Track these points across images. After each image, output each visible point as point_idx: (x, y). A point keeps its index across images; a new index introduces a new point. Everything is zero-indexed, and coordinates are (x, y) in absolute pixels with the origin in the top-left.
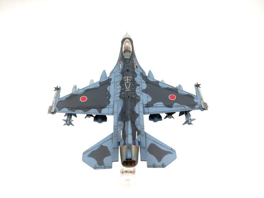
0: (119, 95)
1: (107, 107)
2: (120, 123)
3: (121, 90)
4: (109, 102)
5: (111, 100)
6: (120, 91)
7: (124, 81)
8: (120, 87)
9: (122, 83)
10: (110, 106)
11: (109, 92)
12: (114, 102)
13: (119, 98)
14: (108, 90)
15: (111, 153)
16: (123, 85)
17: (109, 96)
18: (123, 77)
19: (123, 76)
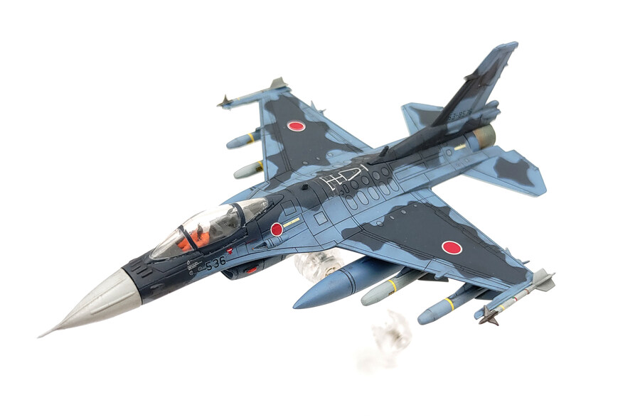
0: (383, 187)
1: (424, 202)
2: (442, 160)
3: (368, 186)
4: (411, 203)
5: (403, 201)
6: (371, 190)
7: (343, 185)
8: (360, 195)
9: (348, 191)
10: (419, 198)
11: (387, 217)
12: (405, 193)
13: (393, 183)
14: (383, 220)
15: (497, 158)
16: (354, 184)
17: (396, 210)
18: (332, 194)
19: (328, 194)
